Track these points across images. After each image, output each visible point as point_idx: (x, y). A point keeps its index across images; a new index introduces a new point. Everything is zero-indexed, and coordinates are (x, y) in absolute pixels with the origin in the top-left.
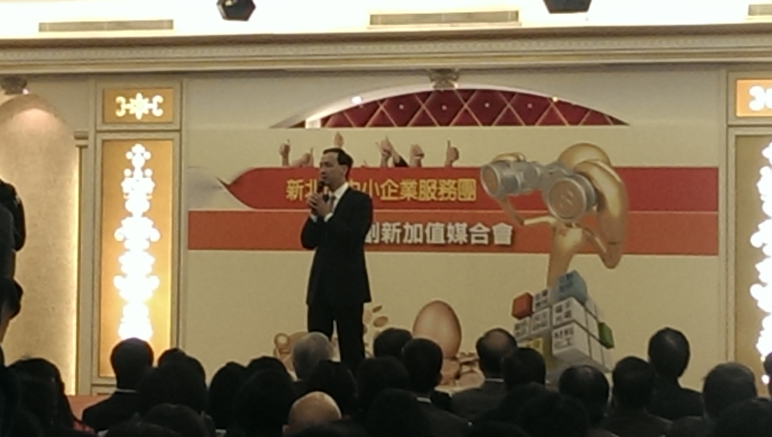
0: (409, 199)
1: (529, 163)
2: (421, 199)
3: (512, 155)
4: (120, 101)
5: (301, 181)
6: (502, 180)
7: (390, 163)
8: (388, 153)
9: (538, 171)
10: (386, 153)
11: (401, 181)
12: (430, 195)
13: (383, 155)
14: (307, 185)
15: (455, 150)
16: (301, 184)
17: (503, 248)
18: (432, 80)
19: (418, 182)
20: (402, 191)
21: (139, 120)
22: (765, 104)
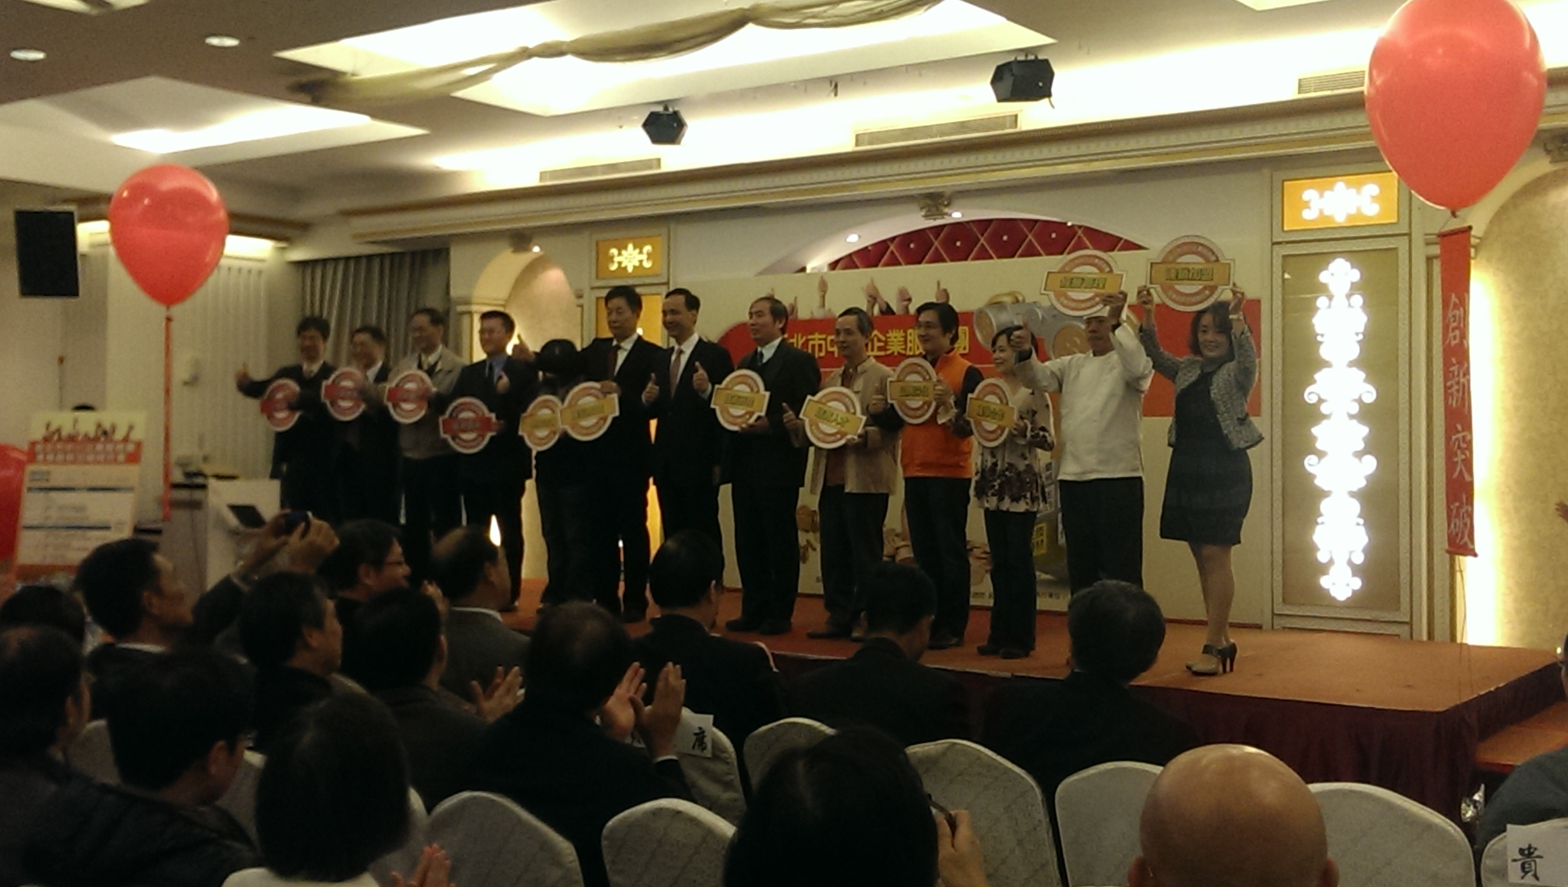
1: (1029, 304)
4: (613, 253)
7: (876, 310)
8: (873, 298)
9: (1040, 313)
10: (870, 299)
11: (887, 332)
12: (918, 348)
13: (868, 301)
15: (945, 290)
18: (922, 209)
19: (905, 332)
20: (890, 343)
21: (630, 274)
22: (1321, 212)
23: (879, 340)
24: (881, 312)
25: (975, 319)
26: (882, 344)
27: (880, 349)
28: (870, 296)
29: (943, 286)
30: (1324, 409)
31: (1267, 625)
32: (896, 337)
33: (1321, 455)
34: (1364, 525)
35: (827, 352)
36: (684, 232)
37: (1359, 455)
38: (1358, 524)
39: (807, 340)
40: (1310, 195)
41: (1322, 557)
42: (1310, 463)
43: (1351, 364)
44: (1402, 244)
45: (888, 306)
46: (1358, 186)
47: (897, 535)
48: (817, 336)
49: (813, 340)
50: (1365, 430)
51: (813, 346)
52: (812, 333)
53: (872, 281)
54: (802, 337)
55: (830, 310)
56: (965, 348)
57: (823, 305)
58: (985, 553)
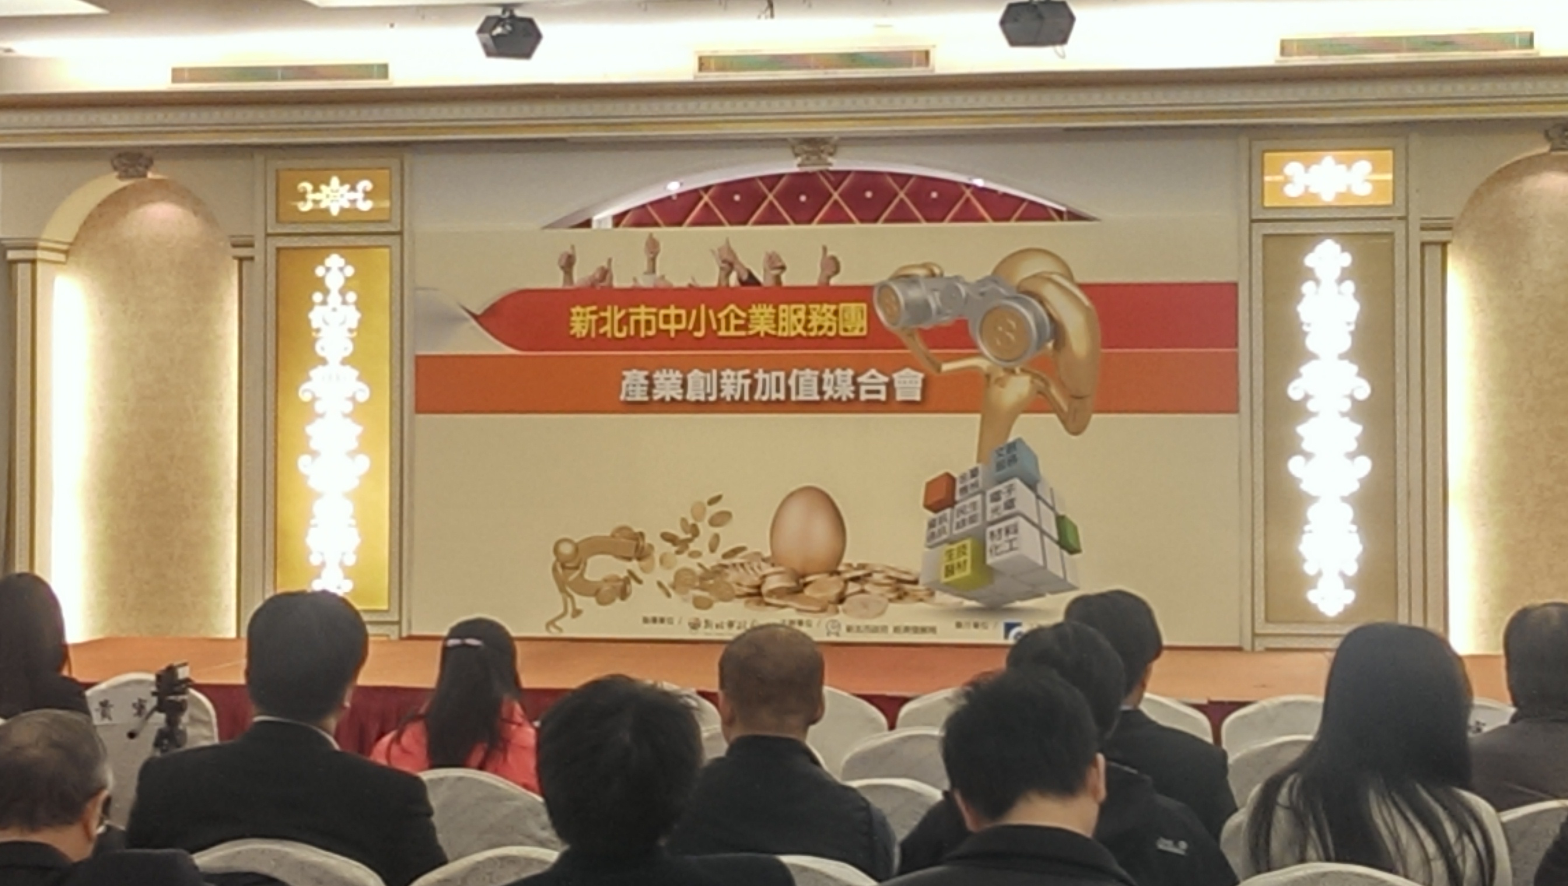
0: (762, 334)
1: (949, 279)
2: (780, 333)
3: (924, 266)
4: (304, 188)
5: (594, 308)
6: (907, 305)
7: (733, 280)
9: (963, 290)
11: (750, 307)
13: (722, 269)
14: (602, 314)
15: (834, 259)
16: (592, 313)
17: (909, 406)
18: (797, 155)
19: (776, 307)
20: (753, 321)
22: (1307, 188)
23: (737, 317)
25: (874, 294)
26: (741, 322)
27: (738, 328)
30: (1311, 406)
31: (1247, 646)
32: (762, 314)
33: (1308, 456)
34: (1358, 531)
36: (422, 167)
37: (1352, 456)
38: (1350, 532)
40: (1294, 168)
41: (1309, 569)
42: (1295, 465)
43: (1342, 357)
46: (1349, 164)
48: (643, 309)
49: (638, 314)
50: (1357, 429)
52: (638, 306)
56: (861, 330)
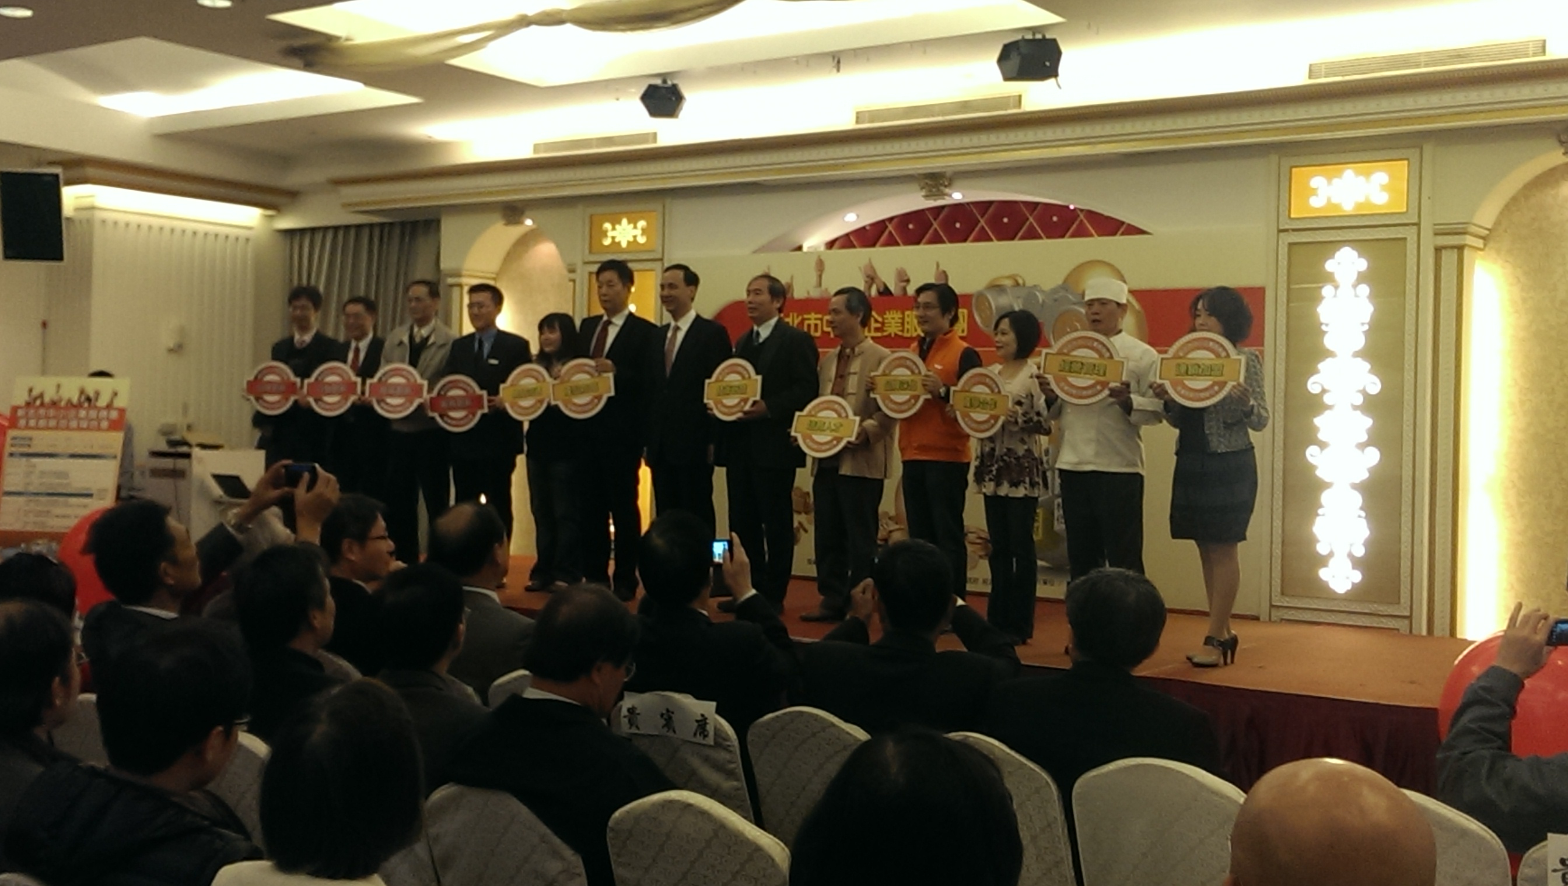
0: (893, 335)
1: (1029, 288)
2: (906, 335)
3: (1009, 277)
4: (606, 228)
7: (874, 291)
8: (871, 279)
9: (1040, 297)
10: (867, 279)
11: (885, 314)
12: (916, 330)
13: (866, 282)
15: (944, 272)
18: (922, 188)
19: (903, 314)
20: (886, 325)
21: (624, 249)
22: (1329, 199)
23: (876, 321)
24: (880, 293)
25: (974, 301)
26: (879, 325)
27: (877, 330)
28: (868, 276)
29: (942, 268)
30: (1327, 399)
31: (1264, 617)
32: (893, 318)
33: (1322, 445)
34: (1366, 518)
35: (823, 332)
36: (679, 209)
37: (1362, 446)
38: (1360, 516)
39: (803, 320)
40: (1318, 182)
41: (1322, 549)
42: (1312, 453)
43: (1356, 354)
44: (1410, 234)
45: (886, 288)
46: (1368, 174)
47: (890, 518)
48: (813, 316)
49: (809, 319)
50: (1368, 422)
51: (809, 326)
52: (809, 313)
53: (870, 260)
54: (798, 317)
55: (826, 289)
56: (963, 331)
57: (820, 284)
58: (981, 538)
